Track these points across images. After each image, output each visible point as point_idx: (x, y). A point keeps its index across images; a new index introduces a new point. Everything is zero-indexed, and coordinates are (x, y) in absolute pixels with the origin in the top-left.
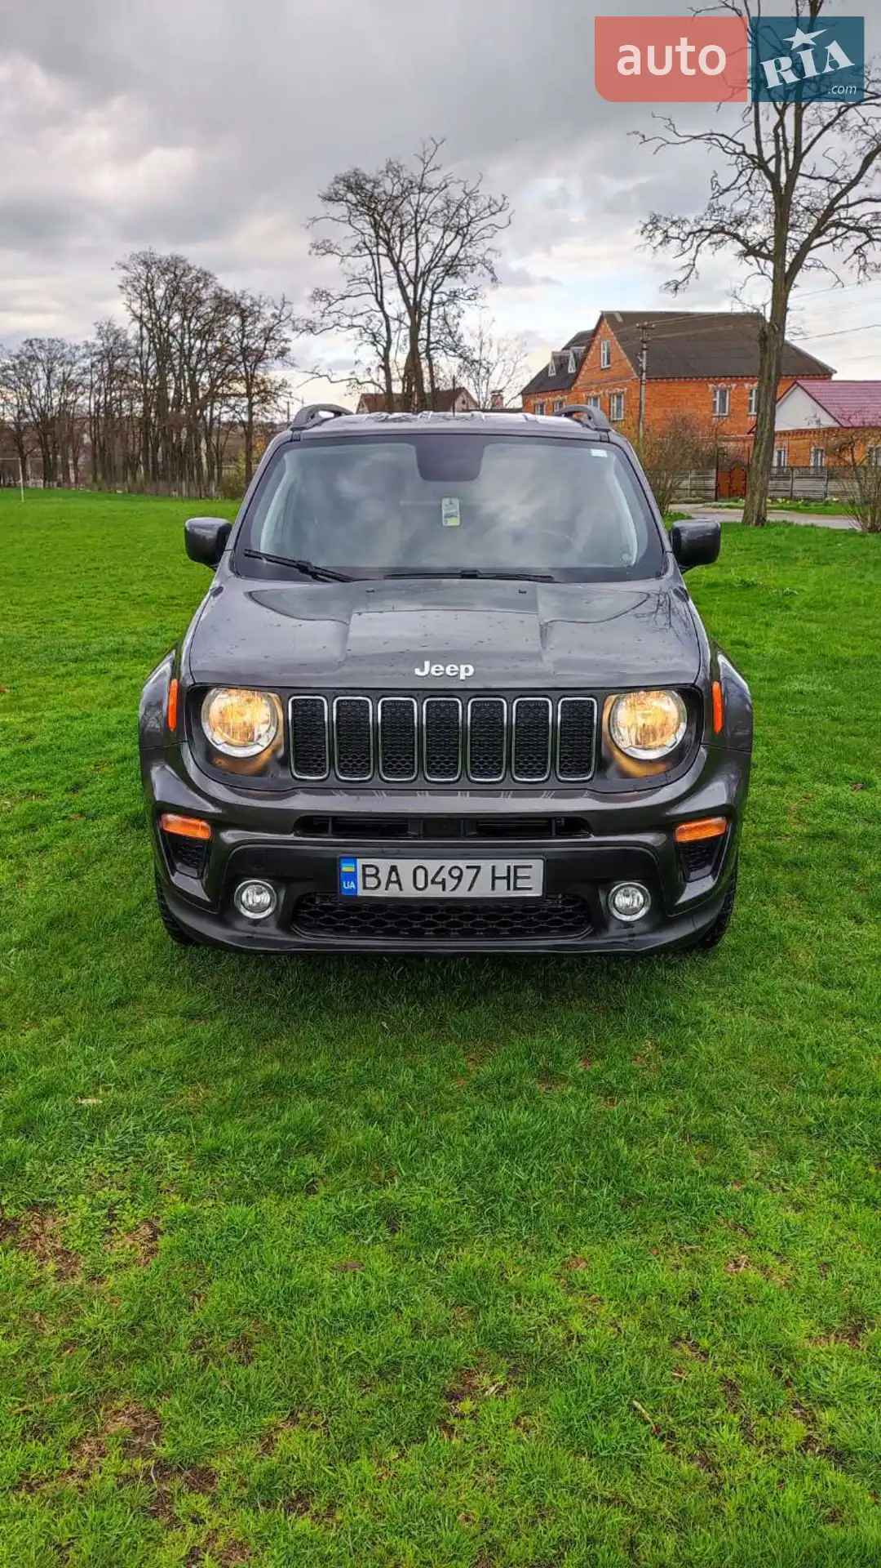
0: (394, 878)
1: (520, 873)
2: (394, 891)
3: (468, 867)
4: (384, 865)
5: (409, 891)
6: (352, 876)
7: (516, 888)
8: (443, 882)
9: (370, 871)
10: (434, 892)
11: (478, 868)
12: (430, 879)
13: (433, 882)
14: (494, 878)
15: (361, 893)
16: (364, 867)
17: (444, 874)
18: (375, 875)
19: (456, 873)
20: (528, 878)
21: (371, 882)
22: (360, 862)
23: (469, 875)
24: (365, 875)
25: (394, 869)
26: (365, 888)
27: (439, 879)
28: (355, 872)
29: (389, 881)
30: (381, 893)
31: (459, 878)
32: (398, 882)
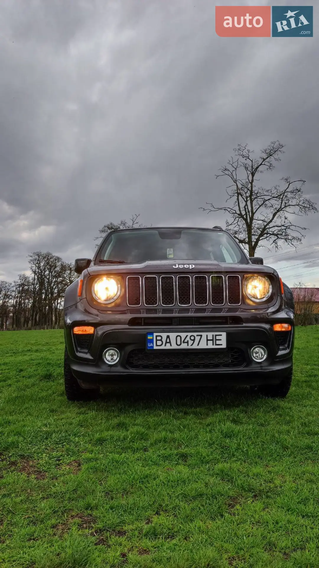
0: (168, 341)
1: (218, 338)
2: (168, 347)
3: (197, 335)
4: (164, 335)
5: (174, 346)
6: (151, 341)
7: (216, 345)
8: (188, 342)
9: (159, 338)
10: (184, 346)
11: (201, 336)
12: (182, 340)
13: (184, 342)
14: (208, 340)
15: (155, 347)
16: (157, 336)
17: (188, 338)
18: (161, 340)
19: (192, 338)
20: (220, 340)
21: (159, 343)
22: (155, 334)
23: (198, 338)
24: (157, 340)
25: (168, 337)
26: (157, 345)
27: (186, 341)
28: (153, 339)
29: (166, 342)
30: (163, 347)
31: (194, 340)
32: (170, 342)
